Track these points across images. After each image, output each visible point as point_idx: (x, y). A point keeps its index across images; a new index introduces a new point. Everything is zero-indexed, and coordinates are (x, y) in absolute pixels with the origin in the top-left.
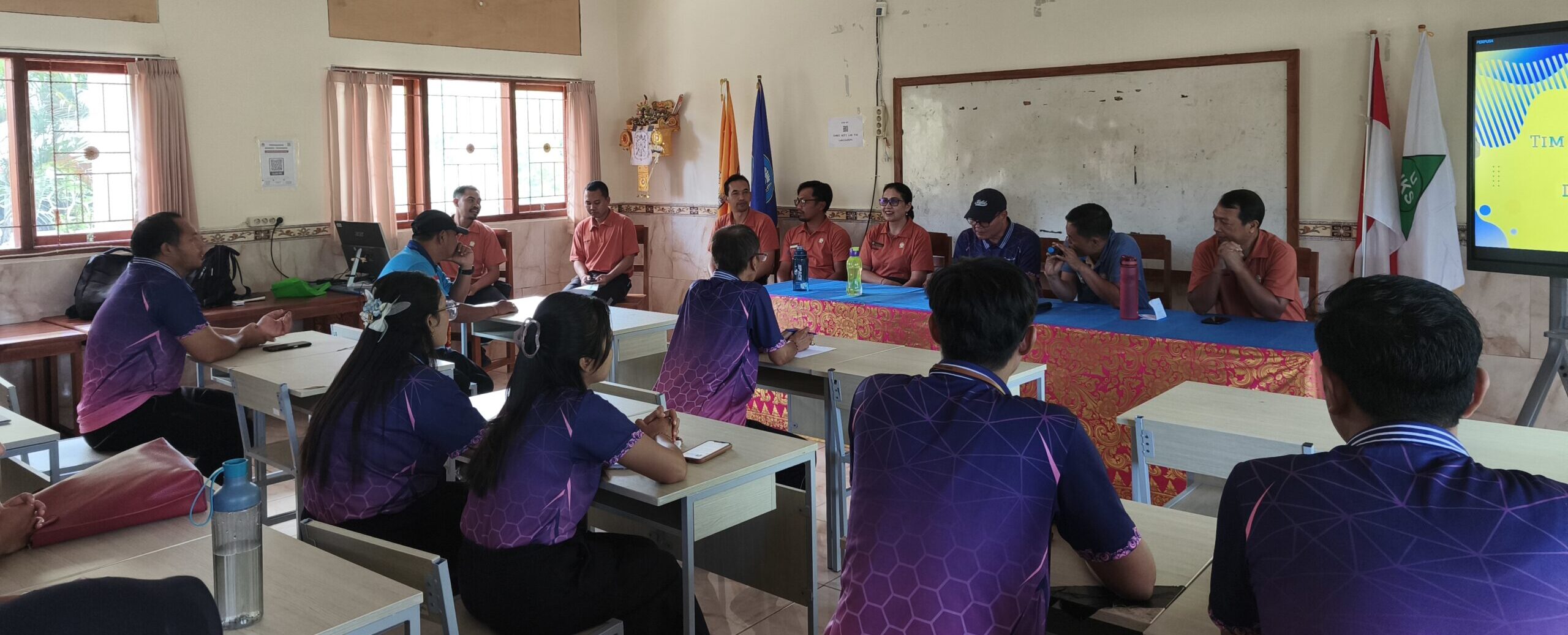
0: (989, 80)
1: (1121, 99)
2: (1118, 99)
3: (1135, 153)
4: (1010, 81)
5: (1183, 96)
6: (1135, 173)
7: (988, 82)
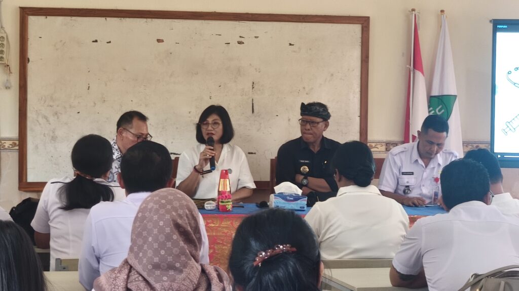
0: (124, 17)
1: (243, 43)
2: (240, 43)
3: (253, 88)
4: (145, 20)
5: (290, 44)
6: (253, 104)
7: (122, 19)
